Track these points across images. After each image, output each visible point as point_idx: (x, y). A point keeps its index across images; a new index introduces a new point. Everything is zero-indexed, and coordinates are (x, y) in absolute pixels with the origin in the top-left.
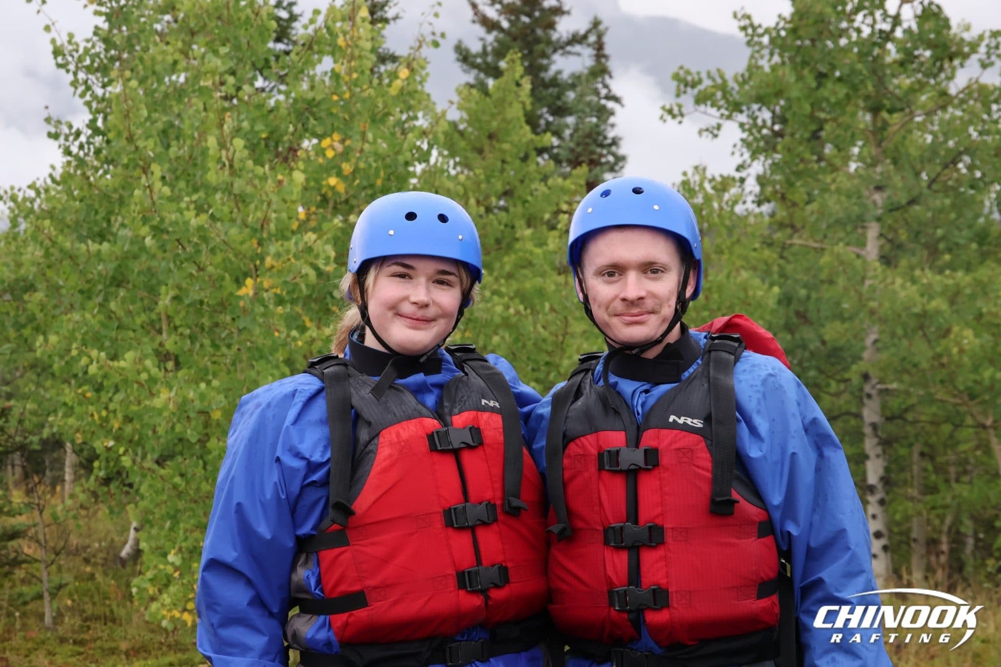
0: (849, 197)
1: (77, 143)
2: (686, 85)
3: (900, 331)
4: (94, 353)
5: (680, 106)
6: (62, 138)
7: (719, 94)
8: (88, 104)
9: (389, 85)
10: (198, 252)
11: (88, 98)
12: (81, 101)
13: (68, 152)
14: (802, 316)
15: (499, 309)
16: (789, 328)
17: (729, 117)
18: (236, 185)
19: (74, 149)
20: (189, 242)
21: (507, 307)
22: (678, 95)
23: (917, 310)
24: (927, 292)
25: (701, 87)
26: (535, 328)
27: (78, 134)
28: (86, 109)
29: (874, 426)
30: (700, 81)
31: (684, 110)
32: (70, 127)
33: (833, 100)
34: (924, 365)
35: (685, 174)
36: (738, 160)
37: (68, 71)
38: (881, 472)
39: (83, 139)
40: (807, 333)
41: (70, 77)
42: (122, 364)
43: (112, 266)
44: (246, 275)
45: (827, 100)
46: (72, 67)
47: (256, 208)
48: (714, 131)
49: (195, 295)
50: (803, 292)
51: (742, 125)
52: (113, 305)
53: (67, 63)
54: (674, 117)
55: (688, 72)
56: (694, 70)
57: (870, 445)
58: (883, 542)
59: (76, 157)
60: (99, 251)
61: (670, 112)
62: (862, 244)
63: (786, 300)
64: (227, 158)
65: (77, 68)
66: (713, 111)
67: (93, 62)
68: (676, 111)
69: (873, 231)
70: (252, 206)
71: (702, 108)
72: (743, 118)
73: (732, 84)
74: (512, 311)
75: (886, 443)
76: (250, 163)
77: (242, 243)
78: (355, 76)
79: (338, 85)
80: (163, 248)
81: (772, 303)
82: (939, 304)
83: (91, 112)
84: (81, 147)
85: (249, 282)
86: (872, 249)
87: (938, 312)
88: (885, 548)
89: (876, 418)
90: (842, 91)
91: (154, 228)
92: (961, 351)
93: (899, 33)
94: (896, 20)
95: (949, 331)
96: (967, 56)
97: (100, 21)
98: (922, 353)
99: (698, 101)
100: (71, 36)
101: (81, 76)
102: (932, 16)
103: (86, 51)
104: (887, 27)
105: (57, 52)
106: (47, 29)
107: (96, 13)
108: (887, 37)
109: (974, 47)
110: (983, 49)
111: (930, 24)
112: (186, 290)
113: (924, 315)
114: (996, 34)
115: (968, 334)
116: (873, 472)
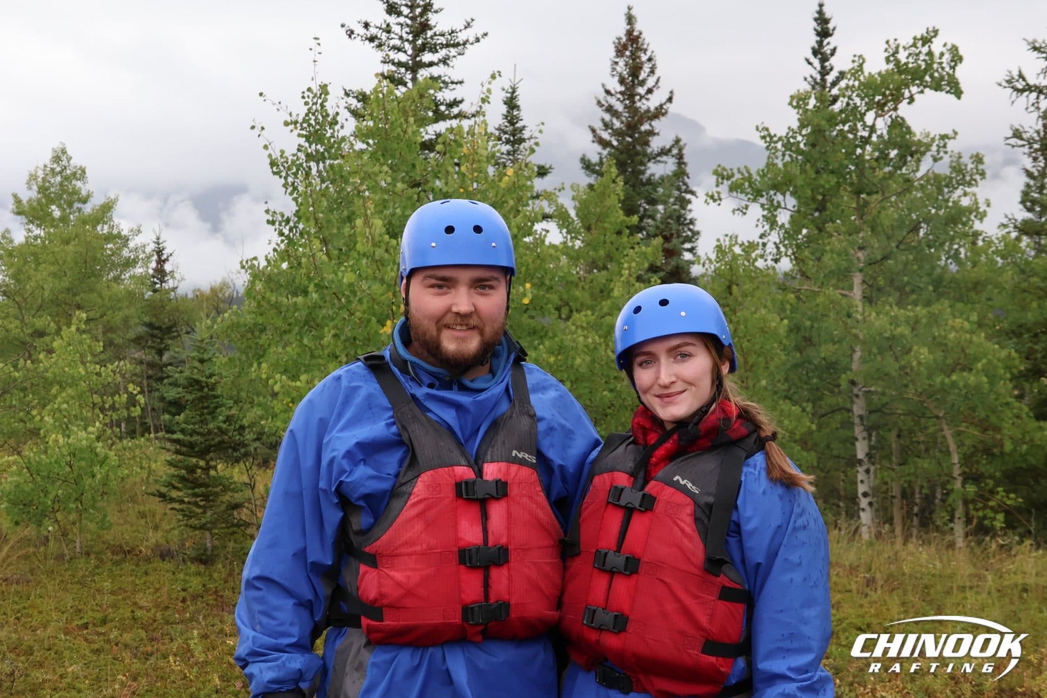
0: (839, 254)
1: (288, 227)
2: (723, 179)
3: (875, 350)
4: (278, 376)
5: (719, 193)
6: (277, 223)
7: (747, 184)
8: (295, 199)
9: (500, 181)
10: (349, 302)
11: (295, 195)
12: (291, 198)
13: (281, 234)
14: (808, 341)
15: (581, 339)
16: (798, 349)
17: (754, 200)
18: (377, 253)
19: (286, 232)
20: (344, 295)
21: (586, 337)
22: (717, 186)
23: (887, 335)
24: (894, 321)
25: (734, 179)
26: (606, 351)
27: (288, 221)
28: (294, 203)
29: (861, 417)
30: (733, 175)
31: (722, 196)
32: (283, 216)
33: (827, 186)
34: (894, 374)
35: (718, 240)
36: (760, 231)
37: (281, 177)
38: (866, 450)
39: (292, 224)
40: (810, 352)
41: (283, 181)
42: (298, 384)
43: (305, 313)
44: (388, 317)
45: (823, 187)
46: (283, 174)
47: (392, 270)
48: (743, 210)
49: (348, 332)
50: (808, 323)
51: (762, 206)
52: (305, 341)
53: (281, 172)
54: (715, 201)
55: (724, 169)
56: (728, 168)
57: (858, 431)
58: (868, 500)
59: (288, 237)
60: (296, 302)
61: (712, 197)
62: (851, 288)
63: (795, 329)
64: (370, 233)
65: (288, 175)
66: (742, 196)
67: (298, 170)
68: (716, 197)
69: (857, 279)
70: (389, 268)
71: (734, 194)
72: (763, 200)
73: (755, 177)
74: (590, 340)
75: (869, 430)
76: (387, 237)
77: (382, 295)
78: (476, 174)
79: (463, 181)
80: (323, 298)
81: (782, 331)
82: (904, 330)
83: (297, 205)
84: (291, 230)
85: (389, 323)
86: (857, 292)
87: (902, 336)
88: (870, 504)
89: (861, 412)
90: (833, 180)
91: (316, 285)
92: (919, 363)
93: (874, 138)
94: (873, 129)
95: (910, 350)
96: (923, 154)
97: (302, 141)
98: (891, 365)
99: (732, 189)
100: (282, 152)
101: (290, 180)
102: (898, 125)
103: (293, 162)
104: (866, 134)
105: (273, 164)
106: (266, 147)
107: (299, 135)
108: (866, 141)
109: (928, 147)
110: (934, 148)
111: (897, 131)
112: (342, 330)
113: (893, 338)
114: (944, 137)
115: (925, 351)
116: (861, 450)
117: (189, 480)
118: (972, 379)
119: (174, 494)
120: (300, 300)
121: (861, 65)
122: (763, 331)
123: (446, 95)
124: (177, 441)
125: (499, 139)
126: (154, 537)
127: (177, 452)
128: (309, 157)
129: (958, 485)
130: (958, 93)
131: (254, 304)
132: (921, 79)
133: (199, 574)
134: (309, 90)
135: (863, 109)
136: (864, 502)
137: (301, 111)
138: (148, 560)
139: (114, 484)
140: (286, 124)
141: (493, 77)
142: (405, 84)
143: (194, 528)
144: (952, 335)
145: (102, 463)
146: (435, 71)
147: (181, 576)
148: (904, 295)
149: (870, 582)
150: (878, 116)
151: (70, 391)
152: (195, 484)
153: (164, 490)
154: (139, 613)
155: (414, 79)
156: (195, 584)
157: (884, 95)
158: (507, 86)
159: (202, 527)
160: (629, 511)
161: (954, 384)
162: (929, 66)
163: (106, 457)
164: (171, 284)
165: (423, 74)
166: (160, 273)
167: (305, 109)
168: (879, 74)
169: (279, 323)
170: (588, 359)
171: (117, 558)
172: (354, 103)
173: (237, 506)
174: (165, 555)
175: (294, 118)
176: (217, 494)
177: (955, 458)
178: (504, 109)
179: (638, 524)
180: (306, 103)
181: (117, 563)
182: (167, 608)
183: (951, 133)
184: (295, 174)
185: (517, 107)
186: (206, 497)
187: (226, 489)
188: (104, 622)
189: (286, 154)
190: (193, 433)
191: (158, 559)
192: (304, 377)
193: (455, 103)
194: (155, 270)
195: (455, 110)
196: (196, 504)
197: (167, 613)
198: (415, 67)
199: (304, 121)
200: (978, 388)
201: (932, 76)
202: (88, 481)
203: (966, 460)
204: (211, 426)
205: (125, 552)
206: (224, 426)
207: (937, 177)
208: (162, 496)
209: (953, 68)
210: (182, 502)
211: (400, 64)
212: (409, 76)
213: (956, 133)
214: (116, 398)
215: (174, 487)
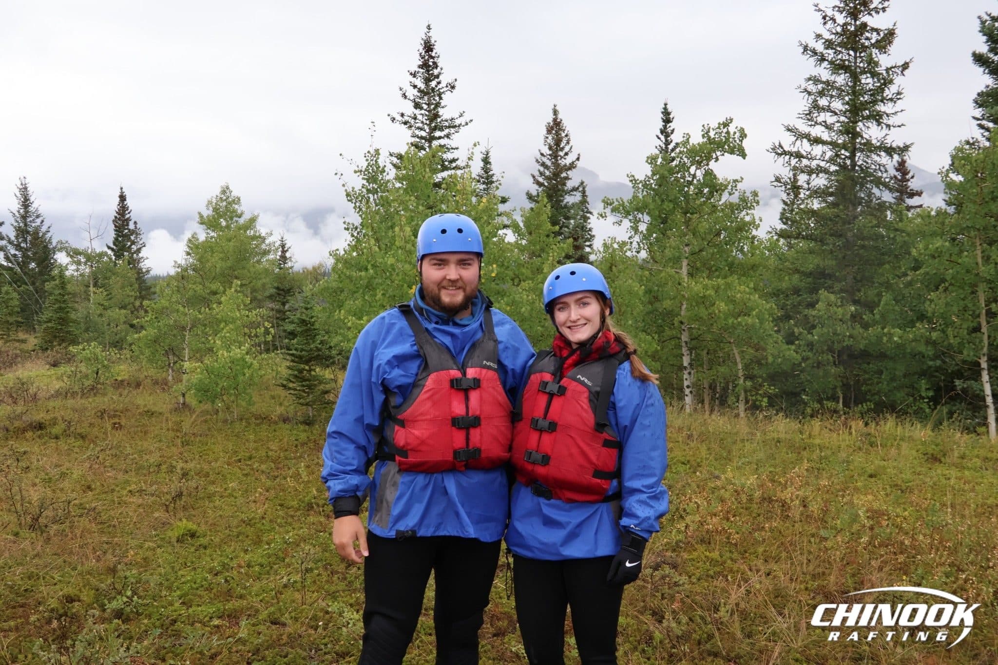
0: (674, 249)
1: (356, 232)
2: (607, 204)
3: (694, 304)
4: (350, 318)
5: (605, 213)
6: (350, 229)
7: (621, 208)
8: (361, 216)
9: (479, 205)
10: (391, 275)
11: (360, 213)
12: (358, 215)
13: (353, 236)
14: (656, 298)
15: (525, 297)
16: (651, 303)
17: (626, 217)
19: (355, 234)
20: (388, 271)
21: (528, 296)
22: (604, 209)
23: (701, 295)
24: (706, 287)
25: (614, 205)
27: (356, 228)
29: (686, 343)
30: (613, 203)
31: (607, 215)
32: (353, 225)
33: (668, 209)
34: (705, 317)
35: (605, 240)
36: (629, 235)
37: (352, 203)
38: (689, 361)
39: (359, 230)
40: (657, 305)
41: (353, 205)
42: (361, 321)
43: (366, 281)
44: (413, 284)
45: (665, 209)
46: (354, 201)
48: (619, 223)
49: (390, 292)
50: (656, 288)
51: (630, 220)
52: (366, 297)
53: (352, 199)
54: (603, 217)
55: (608, 199)
56: (610, 198)
57: (684, 350)
58: (690, 390)
59: (356, 238)
60: (361, 275)
61: (601, 215)
62: (681, 268)
63: (649, 291)
64: (403, 235)
65: (356, 201)
66: (619, 215)
67: (362, 199)
68: (604, 215)
69: (685, 263)
71: (614, 213)
72: (631, 217)
73: (626, 204)
74: (530, 297)
75: (690, 350)
78: (465, 201)
79: (457, 204)
80: (376, 273)
81: (641, 293)
82: (711, 292)
83: (362, 219)
84: (358, 233)
85: (414, 287)
86: (684, 271)
87: (710, 296)
88: (691, 392)
89: (687, 339)
90: (671, 206)
91: (372, 265)
92: (720, 311)
93: (695, 181)
94: (694, 176)
95: (714, 304)
96: (723, 191)
97: (365, 182)
98: (703, 312)
99: (612, 211)
100: (353, 188)
101: (358, 204)
102: (709, 174)
103: (359, 194)
104: (690, 179)
105: (348, 195)
106: (344, 185)
107: (363, 179)
108: (690, 183)
109: (726, 187)
110: (730, 187)
111: (708, 178)
112: (387, 291)
113: (704, 297)
114: (735, 181)
115: (723, 304)
116: (686, 361)
117: (299, 377)
118: (750, 321)
119: (291, 385)
120: (363, 273)
121: (688, 139)
122: (630, 293)
123: (449, 156)
124: (292, 355)
125: (479, 181)
126: (279, 410)
127: (293, 361)
128: (369, 191)
129: (741, 381)
130: (744, 155)
131: (337, 276)
132: (723, 147)
133: (305, 431)
134: (369, 152)
135: (689, 165)
136: (687, 391)
137: (365, 164)
138: (276, 423)
139: (256, 380)
140: (355, 172)
141: (475, 145)
142: (425, 149)
143: (302, 404)
144: (739, 296)
145: (249, 367)
146: (442, 142)
147: (295, 432)
148: (712, 272)
149: (690, 437)
150: (697, 169)
151: (231, 326)
152: (304, 379)
153: (285, 383)
154: (270, 453)
155: (430, 147)
156: (303, 436)
157: (701, 156)
158: (484, 151)
159: (307, 404)
160: (551, 395)
161: (740, 324)
162: (727, 139)
163: (252, 364)
164: (289, 264)
165: (435, 143)
166: (284, 258)
167: (366, 164)
168: (699, 144)
169: (351, 287)
170: (529, 308)
171: (258, 422)
172: (395, 160)
173: (327, 392)
174: (286, 420)
175: (360, 168)
176: (315, 385)
177: (740, 366)
178: (482, 164)
179: (556, 403)
180: (367, 160)
181: (257, 425)
182: (286, 450)
183: (739, 179)
184: (361, 201)
185: (490, 163)
186: (309, 387)
187: (321, 383)
188: (250, 458)
189: (356, 189)
190: (302, 350)
191: (281, 423)
192: (365, 318)
193: (454, 160)
194: (281, 256)
195: (454, 165)
196: (304, 391)
197: (287, 453)
198: (430, 139)
199: (366, 170)
200: (753, 325)
201: (729, 146)
202: (241, 378)
203: (746, 367)
204: (312, 346)
205: (263, 419)
206: (320, 346)
207: (731, 204)
208: (284, 386)
209: (741, 141)
210: (295, 390)
211: (422, 138)
212: (427, 145)
213: (742, 179)
214: (258, 330)
215: (291, 381)
